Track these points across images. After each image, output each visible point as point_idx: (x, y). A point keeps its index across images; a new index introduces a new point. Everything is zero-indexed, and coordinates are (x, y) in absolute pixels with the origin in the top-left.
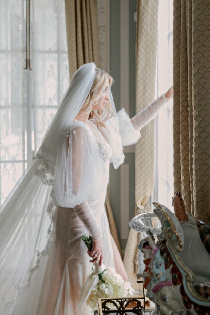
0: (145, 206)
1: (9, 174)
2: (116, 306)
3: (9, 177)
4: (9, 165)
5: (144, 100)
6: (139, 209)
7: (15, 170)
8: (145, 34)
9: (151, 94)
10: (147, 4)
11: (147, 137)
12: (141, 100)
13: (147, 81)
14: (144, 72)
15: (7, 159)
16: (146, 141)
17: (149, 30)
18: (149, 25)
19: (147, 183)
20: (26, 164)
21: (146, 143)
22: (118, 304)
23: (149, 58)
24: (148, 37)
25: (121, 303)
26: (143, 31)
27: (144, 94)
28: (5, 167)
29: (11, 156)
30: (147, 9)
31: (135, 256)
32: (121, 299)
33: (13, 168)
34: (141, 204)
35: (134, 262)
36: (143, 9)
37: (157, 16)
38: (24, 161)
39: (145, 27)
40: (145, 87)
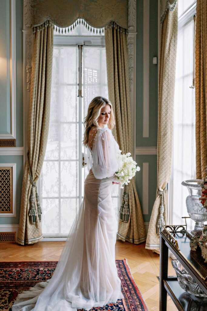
0: (164, 190)
1: (66, 169)
2: (172, 229)
3: (66, 171)
4: (67, 163)
5: (166, 119)
6: (160, 191)
7: (70, 166)
8: (167, 75)
9: (171, 115)
10: (168, 56)
11: (167, 143)
12: (164, 119)
13: (168, 106)
14: (166, 100)
15: (65, 159)
16: (167, 146)
17: (170, 73)
18: (170, 70)
19: (167, 173)
20: (78, 162)
21: (167, 147)
22: (173, 229)
23: (170, 91)
24: (169, 77)
25: (174, 228)
26: (166, 73)
27: (166, 114)
28: (64, 164)
29: (68, 157)
30: (168, 59)
31: (157, 222)
32: (174, 226)
33: (69, 165)
34: (162, 188)
35: (156, 226)
36: (166, 60)
37: (175, 64)
38: (77, 160)
39: (167, 71)
40: (166, 110)
